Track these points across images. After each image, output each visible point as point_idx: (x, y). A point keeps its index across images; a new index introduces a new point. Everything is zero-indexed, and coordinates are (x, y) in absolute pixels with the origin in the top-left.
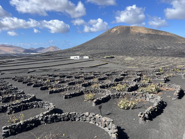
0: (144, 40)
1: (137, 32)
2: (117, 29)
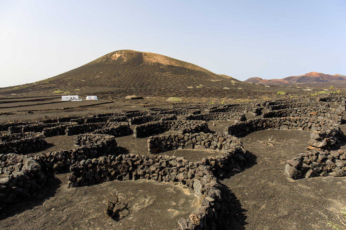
0: (166, 74)
1: (154, 61)
2: (121, 54)
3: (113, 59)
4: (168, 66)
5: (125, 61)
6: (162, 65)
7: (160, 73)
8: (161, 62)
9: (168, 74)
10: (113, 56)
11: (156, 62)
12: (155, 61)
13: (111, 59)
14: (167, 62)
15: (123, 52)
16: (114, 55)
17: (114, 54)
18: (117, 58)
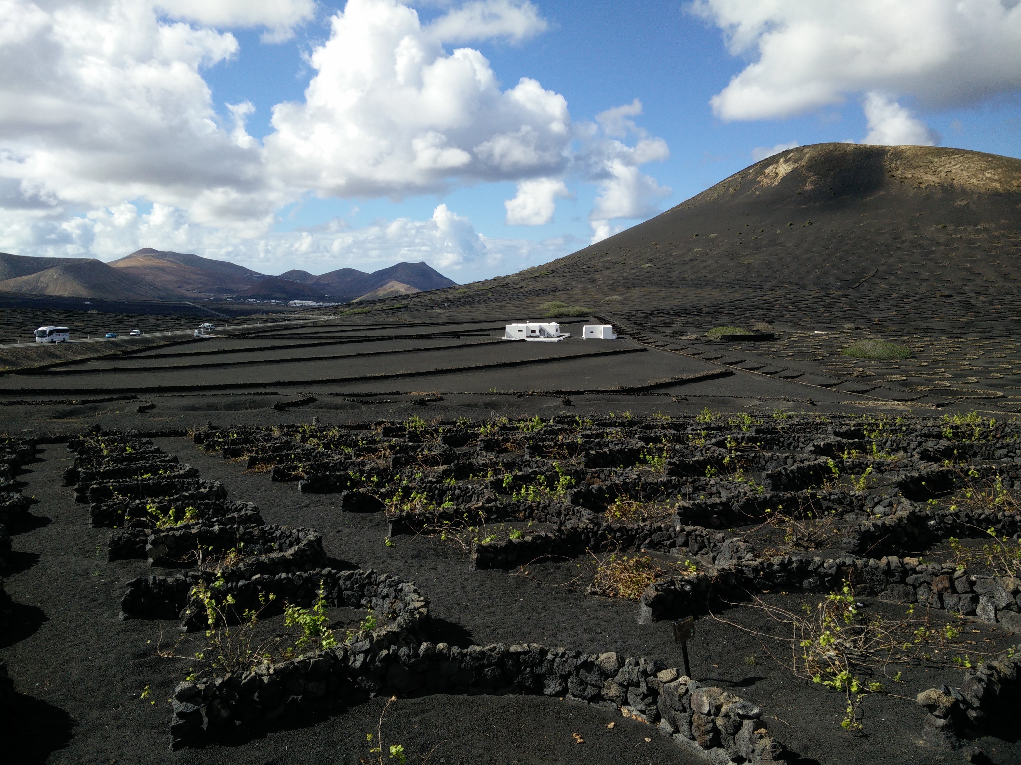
2: (796, 161)
3: (766, 182)
4: (995, 194)
5: (809, 187)
6: (964, 192)
7: (951, 227)
8: (962, 182)
9: (985, 230)
10: (767, 171)
11: (937, 180)
12: (934, 178)
13: (759, 182)
14: (992, 180)
15: (806, 153)
16: (771, 167)
17: (772, 164)
18: (780, 177)
